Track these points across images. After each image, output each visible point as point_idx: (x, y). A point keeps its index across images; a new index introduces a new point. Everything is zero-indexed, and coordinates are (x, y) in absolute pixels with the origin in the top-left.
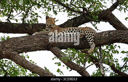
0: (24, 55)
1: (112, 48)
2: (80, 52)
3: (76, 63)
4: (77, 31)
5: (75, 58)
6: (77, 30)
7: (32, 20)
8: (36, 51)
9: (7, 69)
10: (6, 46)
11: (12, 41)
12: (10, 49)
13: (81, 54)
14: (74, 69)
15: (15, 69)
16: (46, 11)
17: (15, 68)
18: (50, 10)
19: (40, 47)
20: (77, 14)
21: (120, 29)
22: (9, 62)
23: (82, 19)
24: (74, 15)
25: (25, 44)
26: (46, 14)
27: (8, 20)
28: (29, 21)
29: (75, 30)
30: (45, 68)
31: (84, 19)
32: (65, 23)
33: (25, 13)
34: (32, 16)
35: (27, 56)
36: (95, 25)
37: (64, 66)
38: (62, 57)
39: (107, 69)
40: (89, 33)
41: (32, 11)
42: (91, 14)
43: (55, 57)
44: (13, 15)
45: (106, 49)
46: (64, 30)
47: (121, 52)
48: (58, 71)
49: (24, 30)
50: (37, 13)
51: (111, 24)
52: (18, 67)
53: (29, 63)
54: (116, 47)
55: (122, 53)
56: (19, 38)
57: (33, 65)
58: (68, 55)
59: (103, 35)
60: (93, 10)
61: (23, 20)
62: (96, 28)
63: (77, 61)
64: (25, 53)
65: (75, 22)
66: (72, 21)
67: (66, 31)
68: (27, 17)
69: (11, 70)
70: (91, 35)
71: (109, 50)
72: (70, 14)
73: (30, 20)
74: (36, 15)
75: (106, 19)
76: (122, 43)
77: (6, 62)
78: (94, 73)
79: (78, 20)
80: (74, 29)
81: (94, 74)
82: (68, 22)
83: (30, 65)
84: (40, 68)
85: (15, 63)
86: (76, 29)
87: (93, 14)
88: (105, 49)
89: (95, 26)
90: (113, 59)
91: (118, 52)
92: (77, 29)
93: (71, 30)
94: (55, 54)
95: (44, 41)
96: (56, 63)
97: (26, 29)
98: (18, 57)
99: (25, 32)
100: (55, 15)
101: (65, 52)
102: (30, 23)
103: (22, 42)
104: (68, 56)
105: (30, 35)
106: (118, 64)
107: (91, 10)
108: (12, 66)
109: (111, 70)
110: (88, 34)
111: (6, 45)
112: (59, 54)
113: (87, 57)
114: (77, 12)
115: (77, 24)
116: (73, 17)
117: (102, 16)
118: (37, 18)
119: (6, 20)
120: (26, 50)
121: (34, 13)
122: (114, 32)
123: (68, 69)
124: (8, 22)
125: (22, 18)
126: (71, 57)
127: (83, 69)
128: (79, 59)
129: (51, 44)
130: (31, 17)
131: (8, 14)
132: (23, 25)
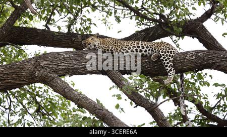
2: (152, 80)
3: (144, 96)
4: (149, 50)
8: (86, 74)
9: (42, 100)
10: (41, 64)
11: (50, 58)
12: (46, 69)
13: (153, 83)
15: (53, 101)
16: (104, 18)
17: (52, 99)
18: (110, 15)
20: (150, 23)
21: (213, 49)
22: (45, 90)
23: (157, 31)
25: (70, 64)
26: (104, 21)
27: (46, 26)
28: (78, 29)
29: (146, 48)
30: (97, 100)
31: (160, 32)
32: (131, 35)
33: (72, 18)
34: (83, 23)
36: (177, 41)
37: (126, 100)
39: (191, 108)
40: (165, 53)
41: (83, 15)
42: (171, 25)
43: (114, 86)
44: (54, 20)
45: (191, 79)
46: (128, 47)
47: (213, 85)
48: (117, 107)
49: (70, 44)
50: (90, 19)
54: (206, 76)
55: (215, 86)
56: (61, 53)
58: (134, 84)
59: (188, 57)
60: (175, 18)
61: (69, 27)
62: (178, 46)
63: (146, 93)
64: (68, 76)
65: (147, 35)
66: (143, 33)
67: (132, 48)
68: (75, 24)
69: (46, 102)
70: (168, 57)
71: (196, 80)
72: (140, 23)
73: (80, 29)
74: (89, 22)
75: (193, 34)
76: (215, 69)
78: (171, 113)
79: (152, 33)
80: (145, 46)
81: (171, 115)
82: (136, 35)
87: (175, 24)
88: (188, 79)
89: (177, 44)
90: (200, 93)
91: (208, 85)
92: (149, 46)
93: (141, 48)
94: (113, 81)
96: (114, 96)
97: (73, 42)
98: (59, 82)
100: (117, 22)
102: (79, 33)
103: (65, 60)
105: (78, 50)
106: (208, 103)
107: (172, 18)
108: (48, 97)
109: (196, 110)
110: (163, 55)
111: (41, 62)
112: (120, 81)
114: (150, 21)
115: (150, 38)
116: (144, 28)
117: (188, 29)
118: (89, 26)
119: (44, 26)
120: (71, 73)
121: (86, 19)
122: (204, 53)
123: (132, 104)
124: (47, 29)
125: (67, 24)
126: (137, 86)
127: (155, 106)
130: (81, 24)
131: (47, 18)
132: (69, 36)
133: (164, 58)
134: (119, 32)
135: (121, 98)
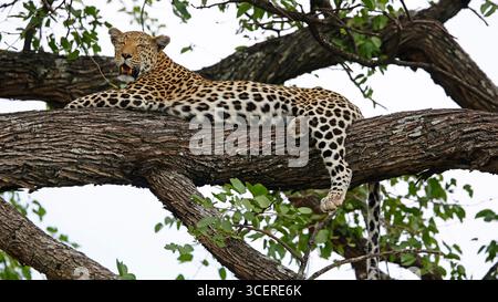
0: (23, 203)
1: (436, 192)
2: (286, 201)
3: (265, 252)
4: (277, 106)
5: (261, 228)
6: (275, 101)
7: (71, 38)
8: (81, 184)
13: (290, 212)
19: (100, 167)
20: (283, 22)
21: (476, 104)
23: (303, 48)
24: (270, 27)
25: (33, 151)
26: (138, 15)
29: (266, 101)
30: (119, 265)
31: (313, 51)
32: (223, 61)
33: (39, 5)
34: (74, 21)
35: (36, 208)
36: (365, 79)
37: (205, 263)
38: (200, 218)
40: (329, 114)
42: (346, 29)
43: (168, 220)
45: (407, 197)
46: (208, 95)
47: (478, 215)
49: (31, 86)
50: (94, 8)
51: (436, 82)
53: (44, 240)
54: (452, 187)
55: (482, 219)
56: (3, 118)
57: (62, 248)
58: (231, 214)
59: (399, 131)
60: (359, 8)
61: (28, 34)
62: (368, 94)
63: (271, 242)
64: (27, 190)
65: (273, 59)
66: (258, 54)
67: (221, 99)
68: (48, 24)
70: (337, 127)
71: (423, 202)
72: (252, 21)
73: (64, 40)
75: (414, 57)
76: (483, 170)
79: (286, 53)
80: (264, 95)
82: (237, 60)
83: (51, 250)
84: (96, 264)
86: (275, 97)
87: (358, 28)
88: (400, 197)
89: (363, 86)
90: (436, 242)
91: (462, 214)
92: (276, 93)
93: (251, 99)
94: (168, 205)
95: (120, 142)
97: (39, 81)
99: (35, 91)
100: (180, 20)
101: (216, 200)
102: (62, 53)
103: (17, 139)
104: (227, 217)
105: (56, 108)
106: (461, 270)
107: (350, 9)
110: (323, 120)
112: (189, 204)
113: (316, 226)
114: (282, 16)
115: (280, 69)
116: (262, 39)
117: (398, 41)
118: (93, 31)
120: (36, 179)
122: (449, 120)
125: (25, 24)
126: (242, 222)
128: (279, 235)
129: (151, 157)
130: (67, 23)
132: (28, 61)
133: (323, 129)
134: (184, 50)
135: (190, 258)
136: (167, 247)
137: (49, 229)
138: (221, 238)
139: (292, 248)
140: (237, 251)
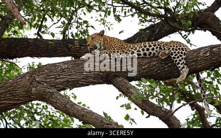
1: (217, 75)
2: (163, 84)
3: (157, 103)
4: (157, 48)
5: (155, 95)
6: (156, 46)
7: (79, 33)
8: (88, 85)
9: (41, 118)
10: (37, 79)
11: (46, 71)
12: (43, 84)
13: (164, 88)
14: (153, 115)
15: (54, 118)
16: (103, 17)
17: (53, 116)
18: (109, 15)
19: (94, 78)
22: (43, 106)
23: (164, 27)
24: (150, 21)
25: (69, 75)
26: (102, 22)
27: (38, 34)
28: (74, 34)
29: (153, 47)
30: (104, 113)
31: (167, 28)
32: (135, 35)
33: (66, 22)
34: (79, 27)
35: (73, 95)
36: (187, 37)
37: (136, 109)
38: (132, 93)
40: (176, 50)
41: (78, 17)
42: (178, 19)
43: (120, 95)
44: (46, 26)
45: (207, 78)
46: (134, 48)
48: (127, 117)
49: (67, 51)
50: (86, 21)
51: (213, 34)
52: (58, 114)
53: (77, 107)
56: (58, 64)
57: (83, 109)
59: (201, 54)
60: (183, 11)
61: (64, 33)
62: (188, 42)
63: (158, 99)
64: (69, 89)
65: (153, 32)
66: (147, 31)
67: (138, 49)
68: (70, 29)
69: (46, 120)
70: (180, 54)
71: (213, 79)
72: (143, 20)
73: (76, 34)
74: (86, 25)
75: (204, 26)
77: (38, 107)
78: (189, 119)
79: (158, 30)
80: (152, 45)
81: (189, 121)
82: (140, 34)
83: (79, 110)
84: (96, 114)
85: (53, 108)
87: (183, 18)
88: (204, 78)
89: (187, 39)
90: (219, 93)
93: (148, 47)
94: (120, 90)
96: (122, 106)
97: (69, 49)
98: (58, 97)
99: (68, 53)
100: (117, 22)
101: (137, 86)
102: (76, 38)
103: (63, 71)
104: (142, 91)
105: (76, 59)
107: (179, 11)
108: (48, 114)
109: (216, 113)
111: (36, 77)
112: (127, 89)
113: (174, 92)
114: (154, 17)
115: (156, 36)
116: (148, 26)
117: (198, 21)
118: (87, 29)
119: (35, 34)
120: (72, 85)
121: (82, 21)
122: (219, 48)
123: (143, 114)
124: (39, 38)
125: (62, 29)
126: (147, 93)
127: (170, 114)
128: (161, 97)
129: (112, 73)
130: (77, 28)
131: (38, 25)
132: (64, 43)
133: (176, 55)
134: (120, 33)
135: (130, 108)
136: (121, 106)
137: (78, 103)
138: (140, 100)
139: (166, 101)
140: (146, 104)
